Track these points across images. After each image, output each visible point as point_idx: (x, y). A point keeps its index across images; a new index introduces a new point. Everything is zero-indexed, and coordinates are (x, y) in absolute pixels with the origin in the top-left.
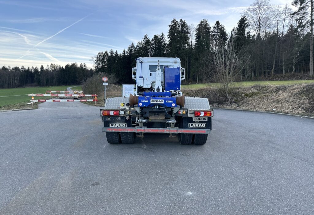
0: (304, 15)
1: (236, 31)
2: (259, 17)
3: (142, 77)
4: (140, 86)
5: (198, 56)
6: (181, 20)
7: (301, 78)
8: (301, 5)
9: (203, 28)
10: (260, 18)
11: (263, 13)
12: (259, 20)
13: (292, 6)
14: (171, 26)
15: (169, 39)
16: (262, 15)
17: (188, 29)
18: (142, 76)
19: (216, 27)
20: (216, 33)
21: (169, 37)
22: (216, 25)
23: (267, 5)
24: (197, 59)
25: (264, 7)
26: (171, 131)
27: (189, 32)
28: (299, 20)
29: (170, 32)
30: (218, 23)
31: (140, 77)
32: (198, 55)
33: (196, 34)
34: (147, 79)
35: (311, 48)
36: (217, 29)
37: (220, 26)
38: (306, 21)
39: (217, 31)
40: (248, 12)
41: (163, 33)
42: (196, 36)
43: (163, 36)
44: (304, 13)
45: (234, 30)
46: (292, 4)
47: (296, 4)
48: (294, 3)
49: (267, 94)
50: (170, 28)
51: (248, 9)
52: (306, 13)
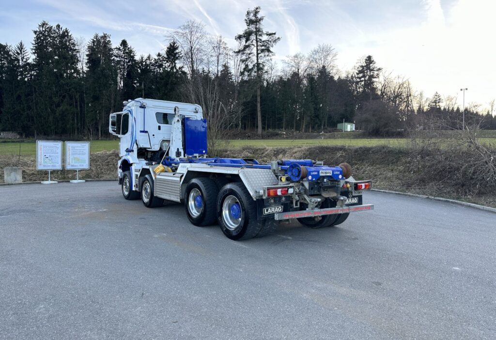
0: (250, 56)
1: (152, 61)
2: (192, 47)
3: (146, 132)
4: (142, 146)
5: (98, 92)
6: (58, 26)
7: (249, 137)
8: (246, 42)
9: (100, 47)
10: (193, 49)
11: (196, 42)
12: (191, 50)
13: (235, 40)
14: (37, 33)
15: (34, 57)
16: (195, 45)
17: (75, 44)
18: (146, 130)
19: (121, 49)
20: (123, 59)
21: (34, 51)
22: (121, 45)
23: (200, 32)
24: (96, 98)
25: (197, 34)
26: (344, 210)
27: (76, 50)
28: (244, 61)
29: (36, 44)
30: (124, 43)
31: (141, 132)
32: (100, 91)
33: (87, 55)
34: (153, 135)
35: (259, 99)
36: (124, 53)
37: (129, 48)
38: (253, 64)
39: (124, 56)
40: (175, 36)
41: (21, 43)
42: (87, 58)
43: (21, 47)
44: (250, 54)
45: (149, 59)
46: (236, 39)
47: (240, 40)
48: (238, 38)
49: (265, 159)
50: (35, 36)
51: (175, 32)
52: (252, 53)
